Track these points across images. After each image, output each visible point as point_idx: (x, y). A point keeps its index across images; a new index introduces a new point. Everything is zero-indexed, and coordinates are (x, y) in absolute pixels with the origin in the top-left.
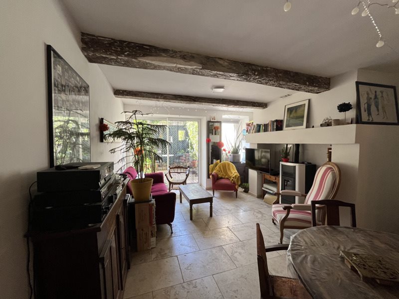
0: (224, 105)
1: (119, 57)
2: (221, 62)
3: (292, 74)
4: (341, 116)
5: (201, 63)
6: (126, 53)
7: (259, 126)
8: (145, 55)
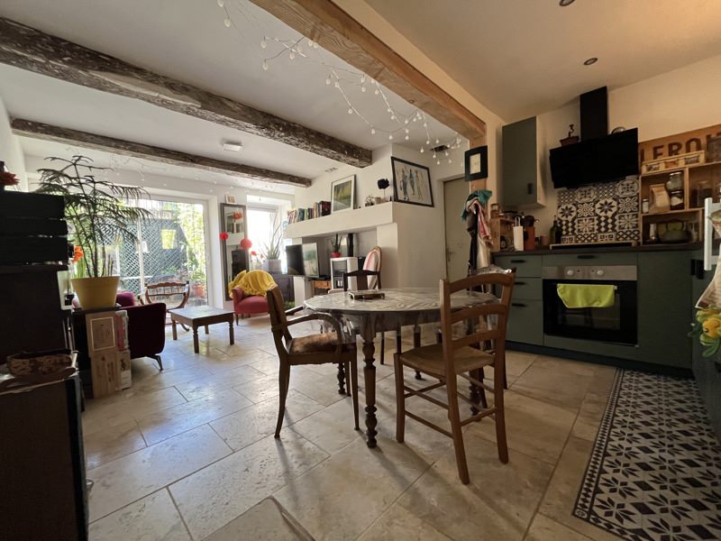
0: (247, 175)
1: (51, 62)
2: (229, 104)
3: (327, 138)
4: (381, 193)
5: (200, 100)
6: (66, 59)
7: (302, 211)
8: (101, 69)
